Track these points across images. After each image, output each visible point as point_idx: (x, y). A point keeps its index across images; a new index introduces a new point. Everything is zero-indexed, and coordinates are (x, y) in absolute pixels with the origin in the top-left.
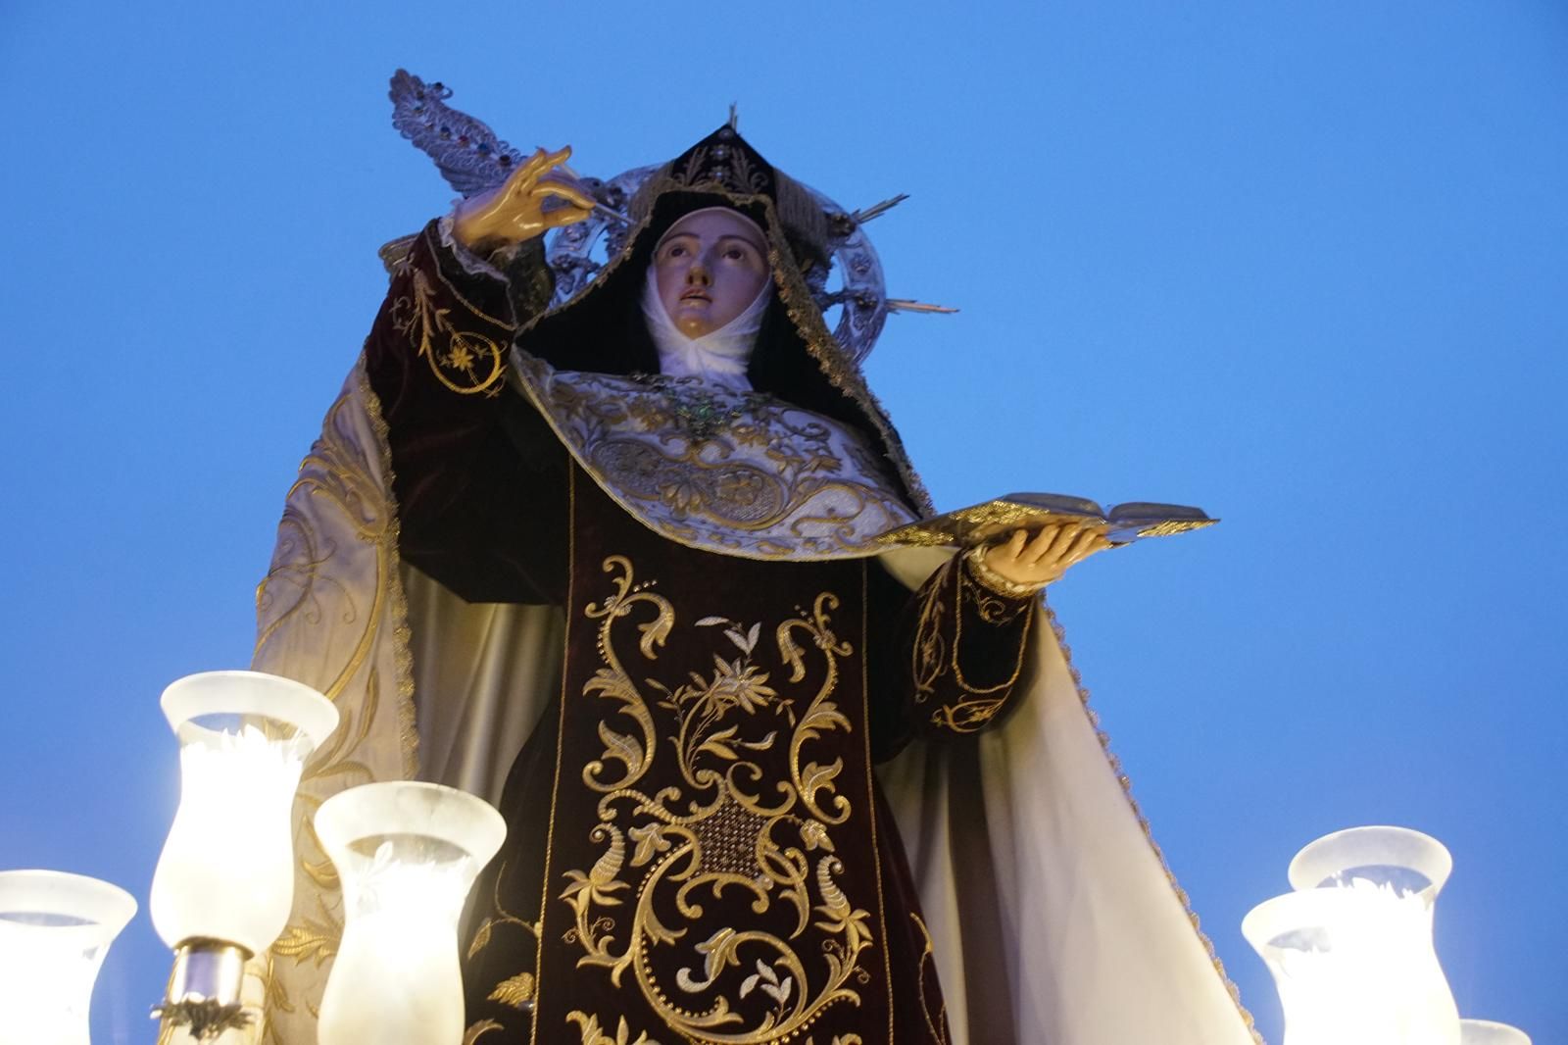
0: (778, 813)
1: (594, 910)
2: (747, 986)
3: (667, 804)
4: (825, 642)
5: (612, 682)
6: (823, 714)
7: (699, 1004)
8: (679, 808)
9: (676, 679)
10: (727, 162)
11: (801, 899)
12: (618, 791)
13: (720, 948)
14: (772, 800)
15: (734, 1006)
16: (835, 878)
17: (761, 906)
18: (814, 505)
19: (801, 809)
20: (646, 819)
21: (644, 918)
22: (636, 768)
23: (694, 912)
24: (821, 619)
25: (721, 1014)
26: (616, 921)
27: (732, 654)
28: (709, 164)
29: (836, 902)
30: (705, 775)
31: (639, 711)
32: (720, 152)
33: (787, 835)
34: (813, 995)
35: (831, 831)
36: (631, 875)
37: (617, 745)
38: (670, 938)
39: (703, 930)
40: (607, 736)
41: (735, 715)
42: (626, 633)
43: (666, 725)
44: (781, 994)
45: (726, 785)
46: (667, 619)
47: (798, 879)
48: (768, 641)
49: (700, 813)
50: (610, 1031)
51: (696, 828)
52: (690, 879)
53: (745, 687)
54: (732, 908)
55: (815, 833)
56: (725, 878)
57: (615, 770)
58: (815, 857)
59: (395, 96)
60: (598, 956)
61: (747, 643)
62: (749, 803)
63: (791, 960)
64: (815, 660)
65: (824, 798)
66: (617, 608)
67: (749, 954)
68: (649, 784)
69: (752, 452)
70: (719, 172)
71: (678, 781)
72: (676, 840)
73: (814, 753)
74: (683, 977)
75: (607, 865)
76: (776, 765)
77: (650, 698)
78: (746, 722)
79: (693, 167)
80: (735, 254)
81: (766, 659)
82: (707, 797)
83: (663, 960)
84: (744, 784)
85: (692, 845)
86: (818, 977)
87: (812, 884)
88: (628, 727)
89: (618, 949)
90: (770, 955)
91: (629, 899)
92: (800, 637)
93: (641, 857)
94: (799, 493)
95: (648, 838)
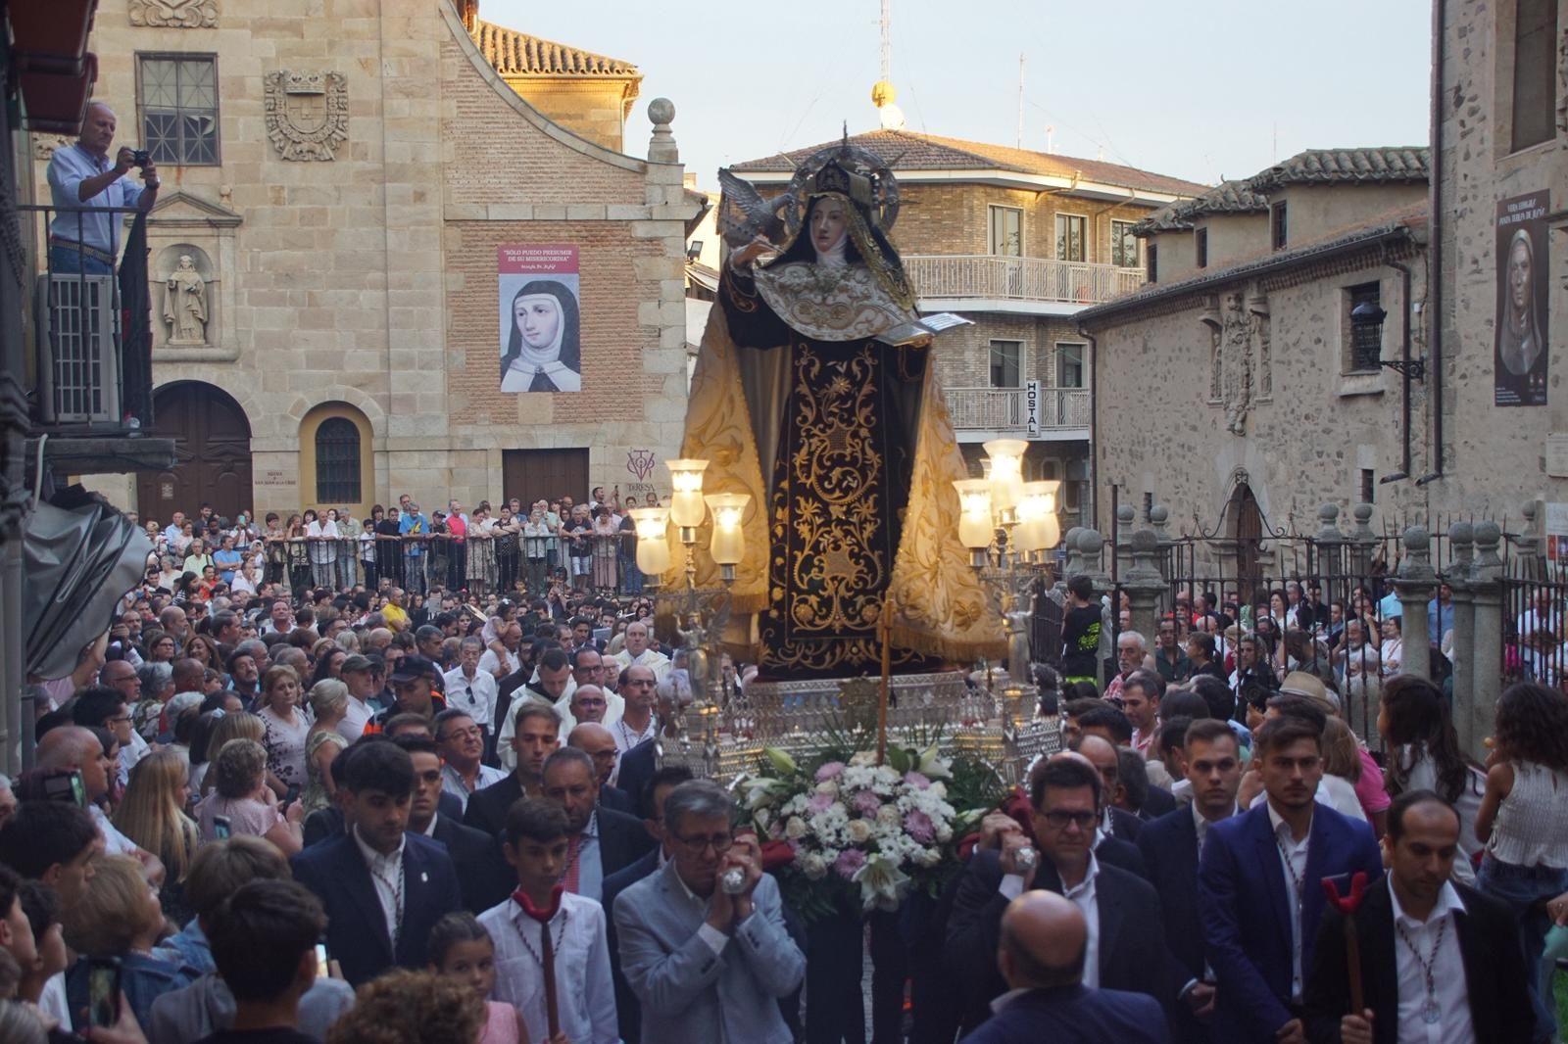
0: (852, 428)
1: (802, 465)
2: (844, 484)
3: (821, 430)
4: (869, 362)
5: (803, 389)
6: (867, 389)
7: (831, 491)
8: (823, 431)
9: (821, 386)
10: (832, 176)
11: (859, 455)
12: (807, 426)
13: (836, 473)
14: (850, 423)
15: (841, 491)
16: (870, 446)
17: (848, 459)
18: (862, 317)
19: (860, 425)
20: (814, 435)
21: (815, 467)
22: (811, 418)
23: (828, 464)
24: (867, 353)
25: (837, 494)
26: (807, 468)
27: (838, 373)
28: (827, 177)
29: (870, 452)
30: (831, 419)
31: (811, 399)
32: (830, 172)
33: (855, 435)
34: (864, 482)
35: (870, 430)
36: (811, 454)
37: (806, 411)
38: (822, 472)
39: (831, 469)
40: (803, 408)
41: (839, 397)
42: (807, 370)
43: (819, 403)
44: (854, 485)
45: (836, 421)
46: (818, 365)
47: (858, 449)
48: (849, 368)
49: (829, 431)
50: (807, 501)
51: (829, 437)
52: (827, 454)
53: (841, 385)
54: (839, 461)
55: (864, 432)
56: (836, 452)
57: (805, 419)
58: (863, 441)
59: (720, 179)
60: (803, 480)
61: (842, 370)
62: (843, 426)
63: (857, 474)
64: (865, 370)
65: (867, 420)
66: (804, 362)
67: (845, 474)
68: (814, 424)
69: (843, 298)
70: (830, 181)
71: (822, 422)
72: (823, 441)
73: (864, 404)
74: (826, 484)
75: (804, 451)
76: (851, 412)
77: (814, 393)
78: (842, 398)
79: (822, 177)
80: (835, 218)
81: (849, 374)
82: (830, 426)
83: (821, 479)
84: (842, 420)
85: (827, 443)
86: (865, 478)
87: (863, 450)
88: (808, 404)
89: (808, 477)
90: (851, 473)
91: (810, 461)
92: (860, 363)
93: (813, 448)
94: (859, 312)
95: (814, 441)
